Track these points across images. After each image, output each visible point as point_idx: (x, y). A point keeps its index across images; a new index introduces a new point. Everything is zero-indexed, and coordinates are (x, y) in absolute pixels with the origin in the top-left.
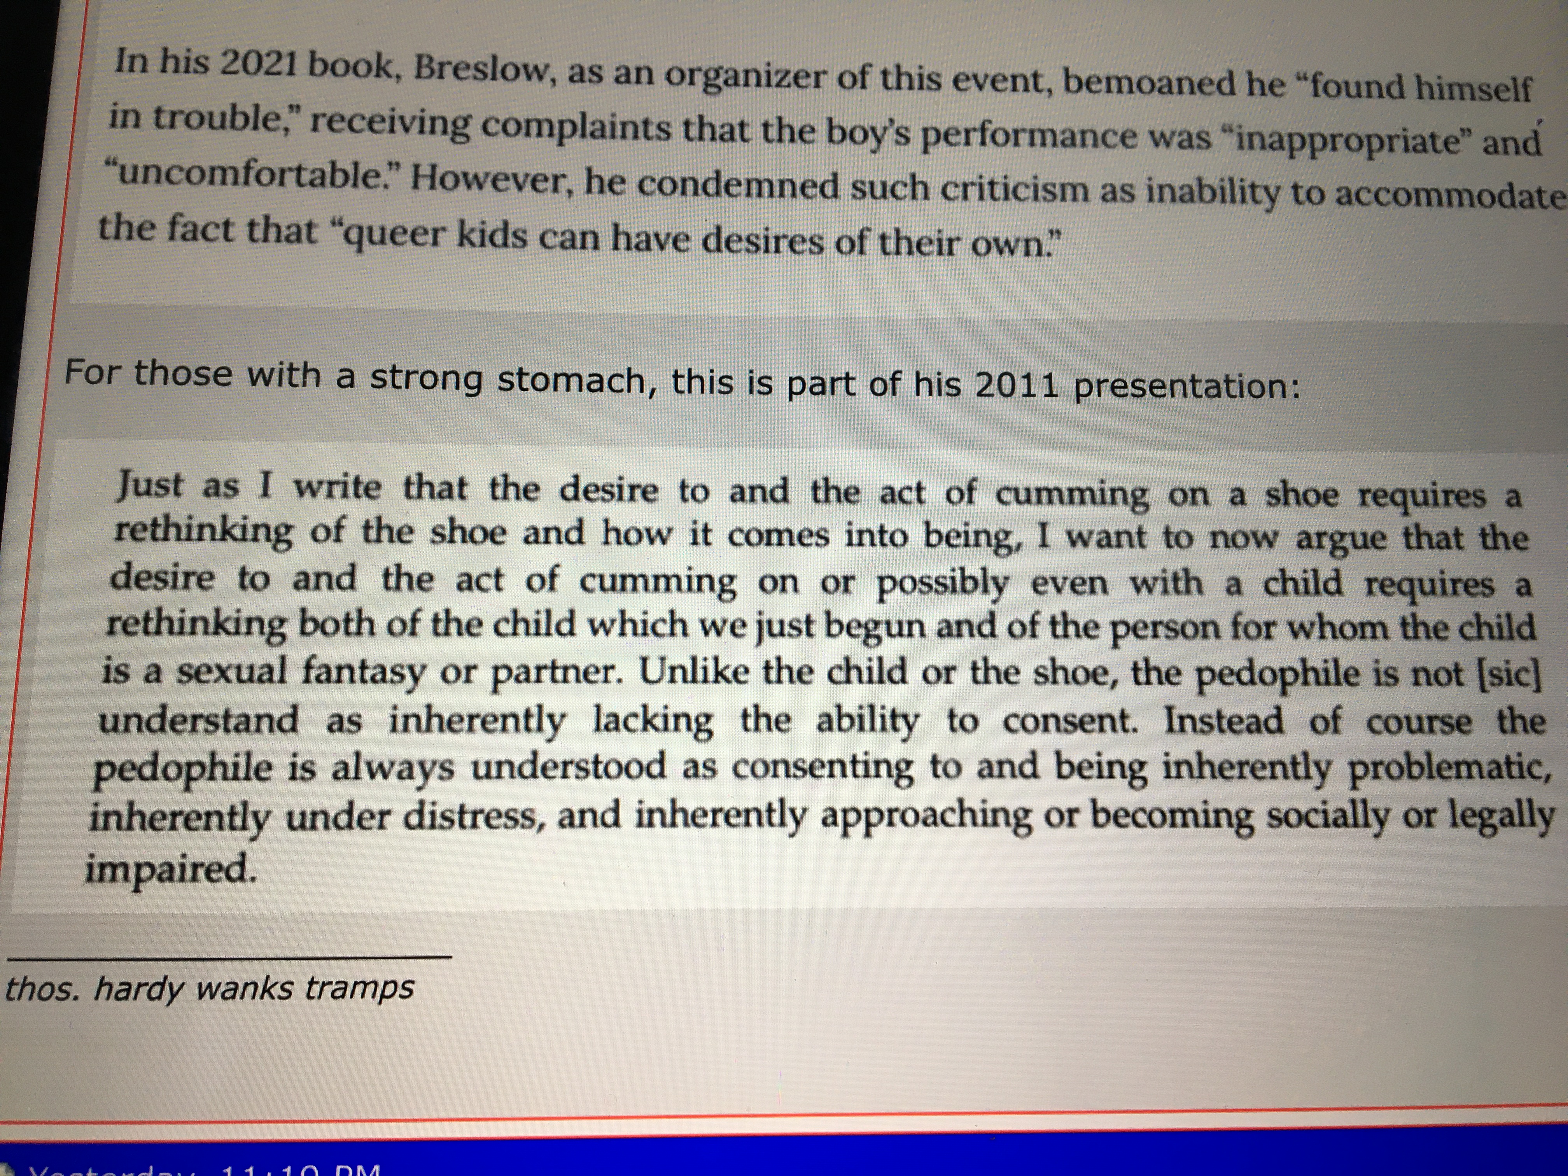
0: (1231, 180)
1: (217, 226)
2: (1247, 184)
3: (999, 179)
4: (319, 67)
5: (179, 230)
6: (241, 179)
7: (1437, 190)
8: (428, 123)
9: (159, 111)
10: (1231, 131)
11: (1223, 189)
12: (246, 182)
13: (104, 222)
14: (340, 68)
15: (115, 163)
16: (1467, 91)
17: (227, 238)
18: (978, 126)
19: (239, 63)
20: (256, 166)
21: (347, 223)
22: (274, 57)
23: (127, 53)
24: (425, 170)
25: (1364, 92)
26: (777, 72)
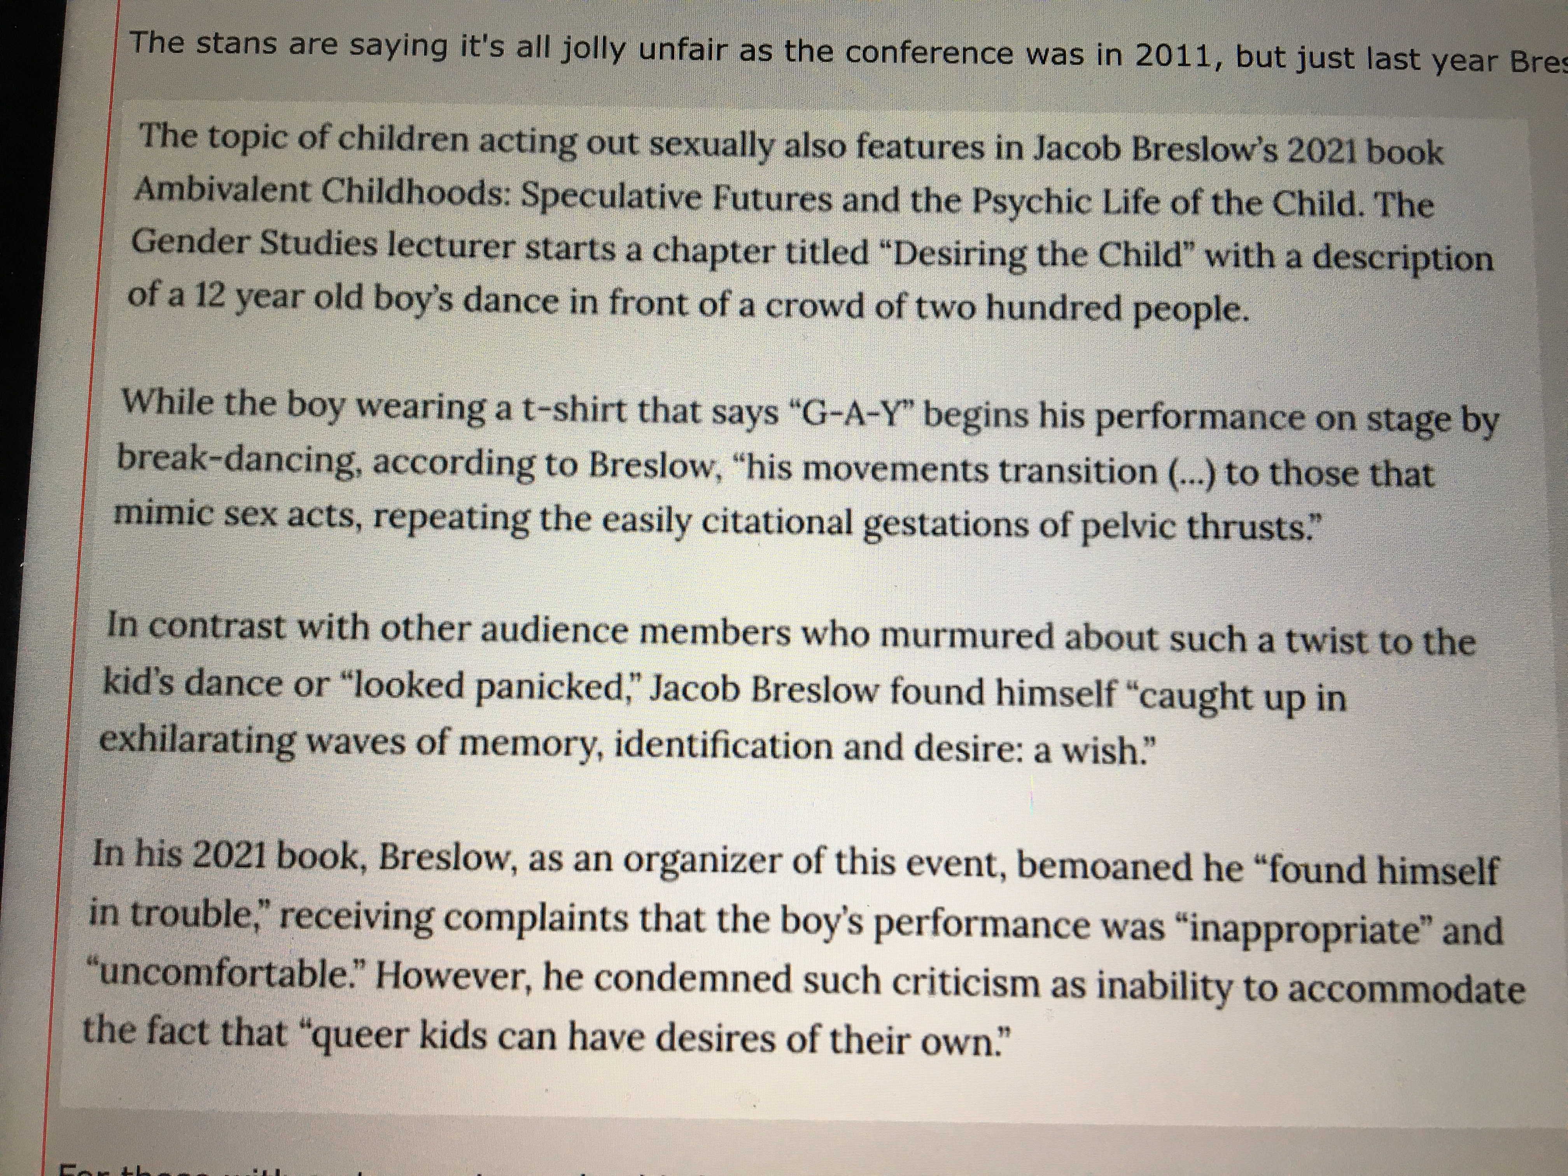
0: (1184, 974)
1: (193, 1028)
2: (1199, 978)
3: (951, 972)
4: (287, 858)
5: (158, 1033)
6: (215, 979)
7: (1392, 984)
8: (392, 917)
9: (135, 907)
10: (1185, 920)
11: (1174, 983)
12: (220, 982)
13: (87, 1024)
14: (308, 859)
15: (96, 963)
16: (1430, 874)
17: (202, 1042)
18: (931, 914)
19: (211, 854)
20: (228, 965)
21: (315, 1025)
22: (244, 848)
23: (104, 845)
24: (389, 968)
25: (1324, 877)
26: (734, 856)
